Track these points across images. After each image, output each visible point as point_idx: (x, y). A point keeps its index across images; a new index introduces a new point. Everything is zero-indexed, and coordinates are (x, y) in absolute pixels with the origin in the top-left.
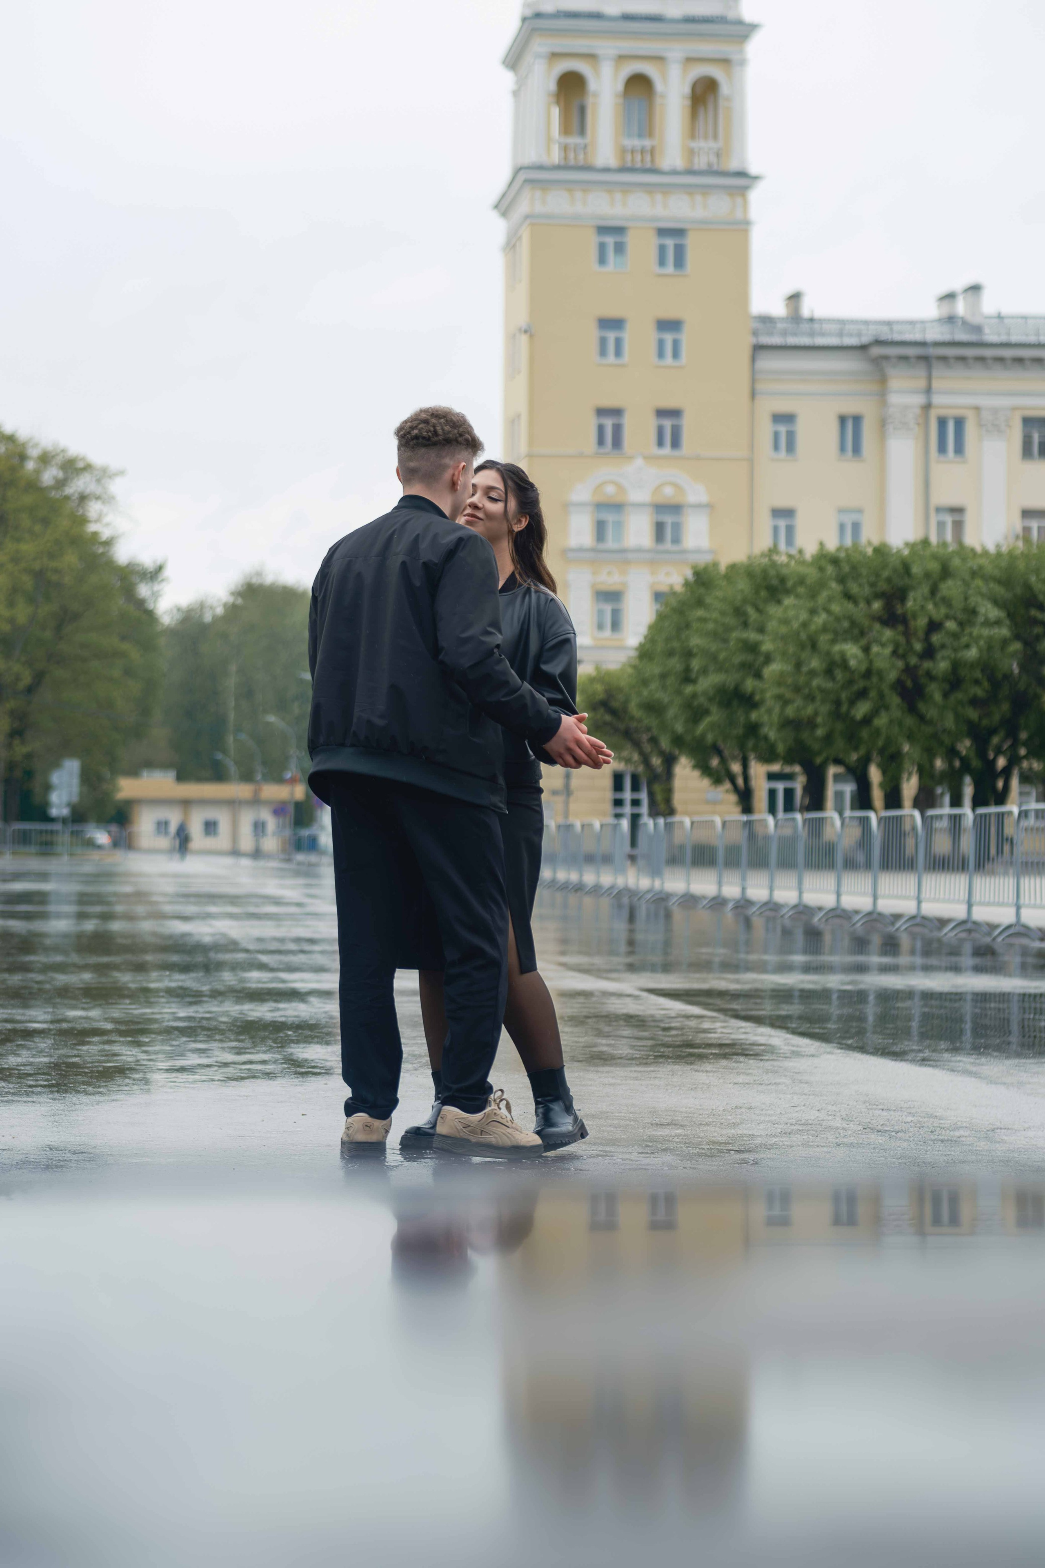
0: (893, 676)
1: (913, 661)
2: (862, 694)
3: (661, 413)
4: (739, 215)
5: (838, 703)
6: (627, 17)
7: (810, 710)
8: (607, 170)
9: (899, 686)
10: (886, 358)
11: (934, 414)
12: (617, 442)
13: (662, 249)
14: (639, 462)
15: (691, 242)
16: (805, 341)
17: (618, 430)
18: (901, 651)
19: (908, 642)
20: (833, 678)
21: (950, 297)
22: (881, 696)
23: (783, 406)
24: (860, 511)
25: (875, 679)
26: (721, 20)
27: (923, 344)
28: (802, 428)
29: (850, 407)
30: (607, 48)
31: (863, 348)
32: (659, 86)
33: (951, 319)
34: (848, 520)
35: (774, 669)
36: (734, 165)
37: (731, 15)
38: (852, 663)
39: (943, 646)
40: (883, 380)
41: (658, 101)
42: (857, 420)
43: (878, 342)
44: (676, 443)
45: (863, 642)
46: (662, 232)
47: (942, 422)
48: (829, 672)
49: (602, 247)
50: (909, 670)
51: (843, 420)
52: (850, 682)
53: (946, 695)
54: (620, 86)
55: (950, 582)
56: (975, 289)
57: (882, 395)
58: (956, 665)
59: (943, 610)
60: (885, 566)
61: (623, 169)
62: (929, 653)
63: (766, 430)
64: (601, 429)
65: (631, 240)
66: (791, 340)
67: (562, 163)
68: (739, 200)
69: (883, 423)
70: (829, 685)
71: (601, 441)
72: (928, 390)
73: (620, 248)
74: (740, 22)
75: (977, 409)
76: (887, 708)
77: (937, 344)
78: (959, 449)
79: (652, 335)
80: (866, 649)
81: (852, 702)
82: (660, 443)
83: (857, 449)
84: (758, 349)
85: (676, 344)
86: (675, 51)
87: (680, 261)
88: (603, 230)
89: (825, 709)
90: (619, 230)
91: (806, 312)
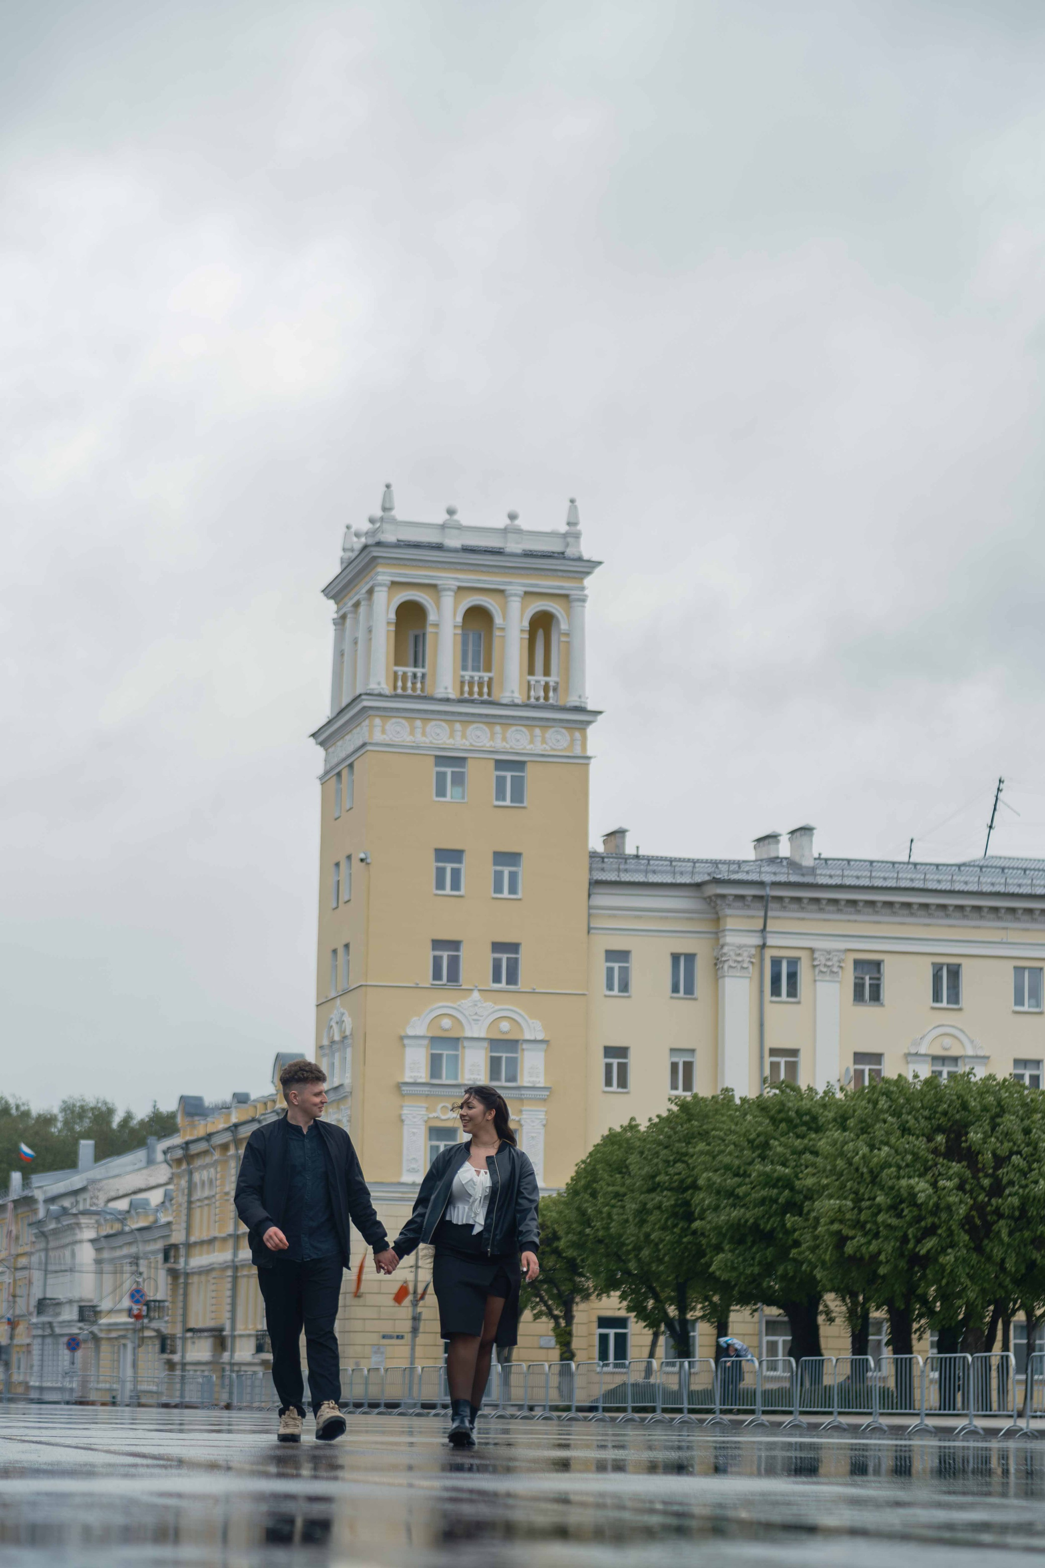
0: (962, 1210)
1: (982, 1197)
2: (931, 1231)
3: (497, 947)
4: (578, 751)
5: (905, 1240)
6: (467, 550)
7: (874, 1247)
8: (447, 700)
9: (967, 1223)
10: (723, 897)
11: (769, 954)
12: (454, 976)
13: (500, 781)
14: (476, 995)
15: (531, 773)
16: (640, 878)
17: (454, 962)
18: (968, 1187)
19: (975, 1177)
20: (899, 1216)
21: (772, 838)
22: (951, 1233)
23: (618, 943)
24: (693, 1051)
25: (944, 1216)
26: (561, 555)
27: (761, 884)
28: (635, 965)
29: (684, 946)
30: (449, 579)
31: (698, 885)
32: (498, 620)
33: (775, 860)
34: (680, 1060)
35: (826, 1205)
36: (573, 701)
37: (570, 552)
38: (921, 1198)
39: (1011, 1183)
40: (717, 920)
41: (497, 633)
42: (690, 958)
43: (717, 881)
44: (512, 979)
45: (929, 1176)
46: (501, 765)
47: (776, 963)
48: (895, 1208)
49: (441, 777)
50: (979, 1208)
51: (675, 957)
52: (919, 1219)
53: (1010, 1234)
54: (459, 619)
55: (1007, 1116)
56: (805, 831)
57: (717, 934)
58: (1025, 1201)
59: (1007, 1145)
60: (940, 1100)
61: (461, 701)
62: (997, 1189)
63: (601, 966)
64: (437, 961)
65: (471, 770)
66: (626, 877)
67: (393, 693)
68: (577, 735)
69: (717, 963)
70: (894, 1221)
71: (437, 975)
72: (764, 930)
73: (459, 780)
74: (580, 559)
75: (812, 950)
76: (952, 1245)
77: (775, 884)
78: (793, 991)
79: (490, 869)
80: (934, 1185)
81: (919, 1241)
82: (497, 979)
83: (690, 990)
84: (595, 884)
85: (513, 877)
86: (516, 585)
87: (518, 795)
88: (441, 760)
89: (889, 1247)
90: (460, 761)
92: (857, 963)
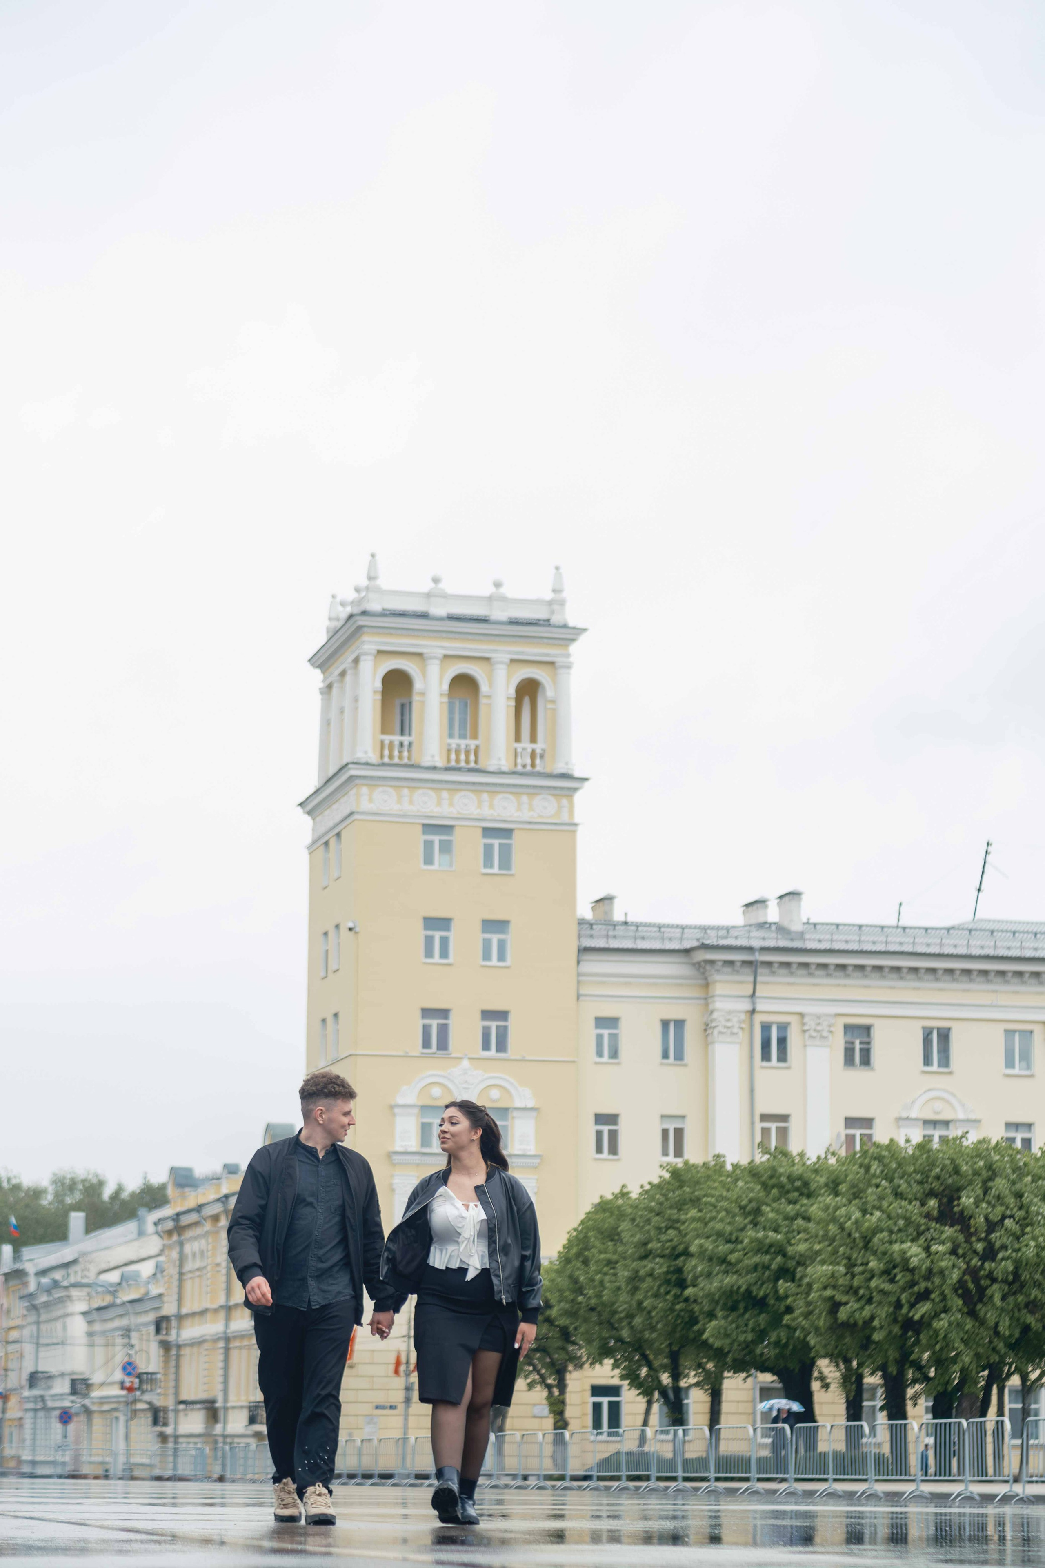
0: (955, 1276)
1: (976, 1262)
2: (924, 1296)
3: (487, 1015)
4: (565, 818)
5: (898, 1305)
6: (452, 618)
7: (867, 1312)
8: (434, 768)
9: (960, 1288)
10: (712, 962)
11: (758, 1019)
12: (443, 1045)
13: (488, 849)
14: (466, 1063)
15: (518, 841)
16: (629, 944)
17: (443, 1031)
18: (960, 1251)
19: (967, 1241)
20: (892, 1281)
21: (759, 903)
22: (944, 1298)
23: (608, 1011)
24: (683, 1117)
25: (937, 1280)
26: (547, 623)
27: (750, 949)
28: (625, 1031)
29: (673, 1012)
30: (434, 648)
31: (687, 951)
32: (484, 688)
33: (762, 925)
34: (671, 1127)
35: (818, 1271)
36: (560, 768)
37: (556, 619)
38: (914, 1262)
39: (1004, 1247)
40: (707, 985)
41: (483, 701)
42: (680, 1024)
43: (705, 947)
44: (502, 1046)
45: (921, 1241)
46: (488, 832)
47: (766, 1028)
48: (887, 1273)
49: (428, 845)
50: (973, 1273)
51: (665, 1024)
52: (913, 1284)
53: (1004, 1298)
54: (446, 687)
55: (998, 1180)
56: (794, 895)
57: (707, 1000)
58: (1018, 1264)
59: (999, 1209)
60: (933, 1165)
61: (447, 769)
62: (990, 1254)
63: (590, 1032)
64: (426, 1030)
65: (459, 838)
66: (614, 944)
67: (380, 762)
68: (565, 801)
69: (707, 1028)
70: (887, 1286)
71: (426, 1044)
72: (753, 996)
73: (446, 848)
74: (565, 626)
75: (802, 1015)
76: (945, 1310)
77: (763, 949)
78: (783, 1056)
79: (479, 937)
80: (927, 1249)
81: (912, 1306)
82: (486, 1046)
83: (679, 1056)
84: (585, 950)
85: (502, 945)
86: (502, 653)
87: (506, 863)
88: (428, 828)
89: (883, 1312)
90: (447, 829)
91: (618, 916)
92: (848, 1028)
